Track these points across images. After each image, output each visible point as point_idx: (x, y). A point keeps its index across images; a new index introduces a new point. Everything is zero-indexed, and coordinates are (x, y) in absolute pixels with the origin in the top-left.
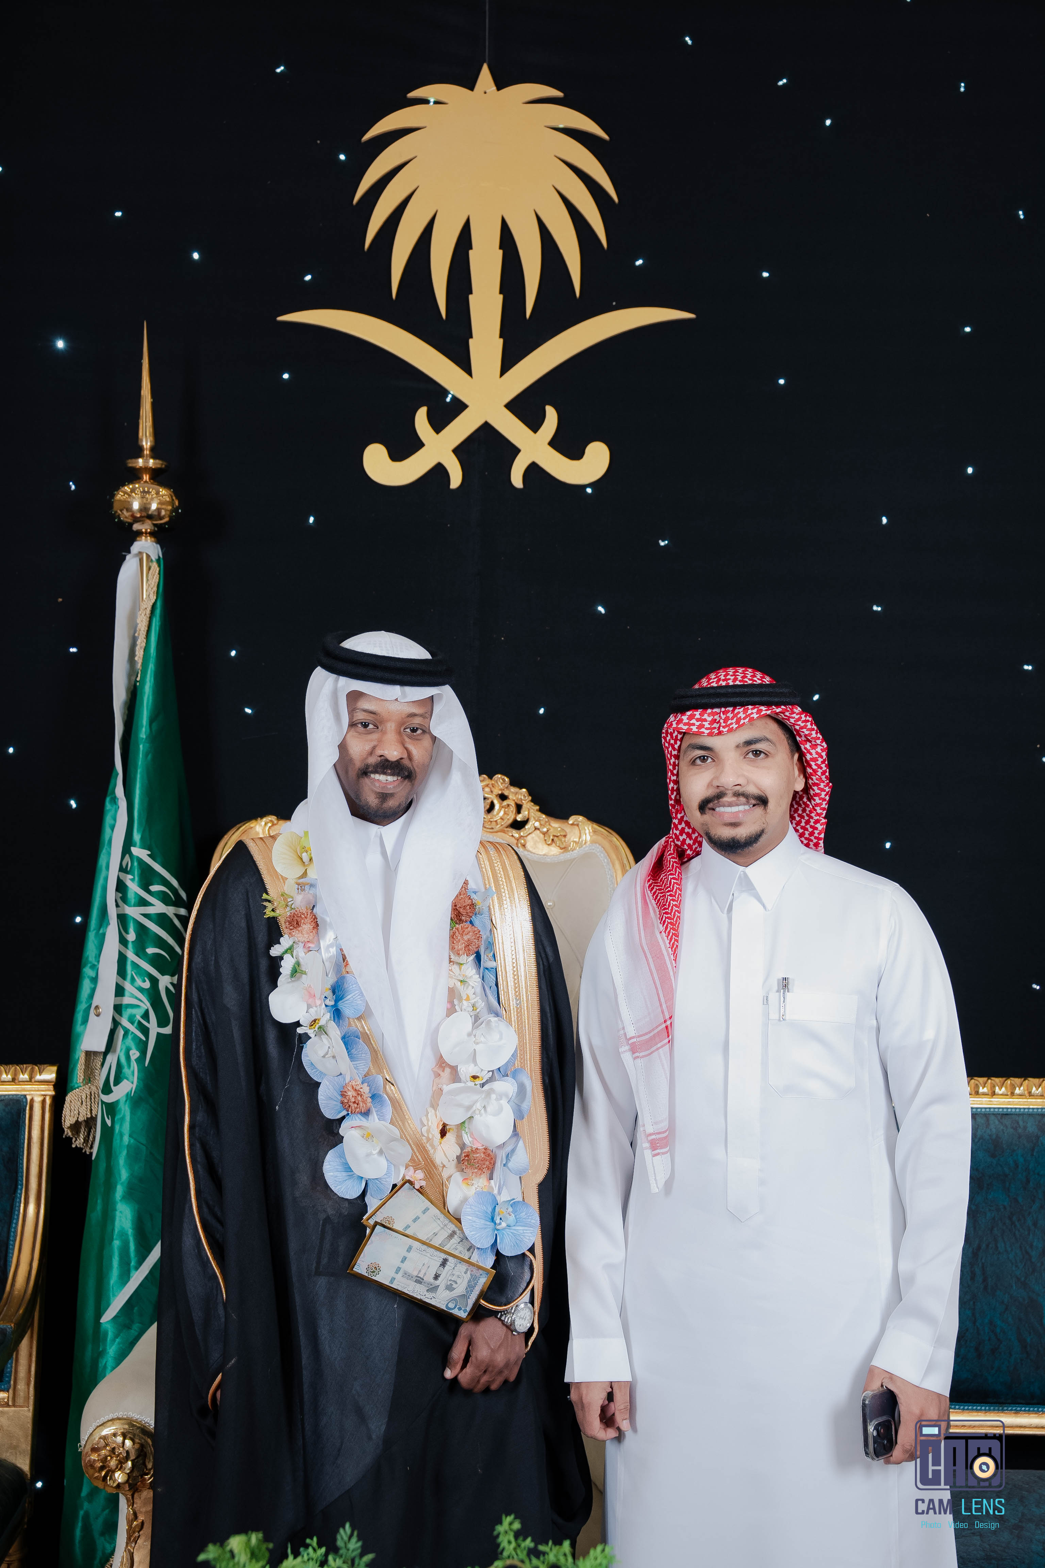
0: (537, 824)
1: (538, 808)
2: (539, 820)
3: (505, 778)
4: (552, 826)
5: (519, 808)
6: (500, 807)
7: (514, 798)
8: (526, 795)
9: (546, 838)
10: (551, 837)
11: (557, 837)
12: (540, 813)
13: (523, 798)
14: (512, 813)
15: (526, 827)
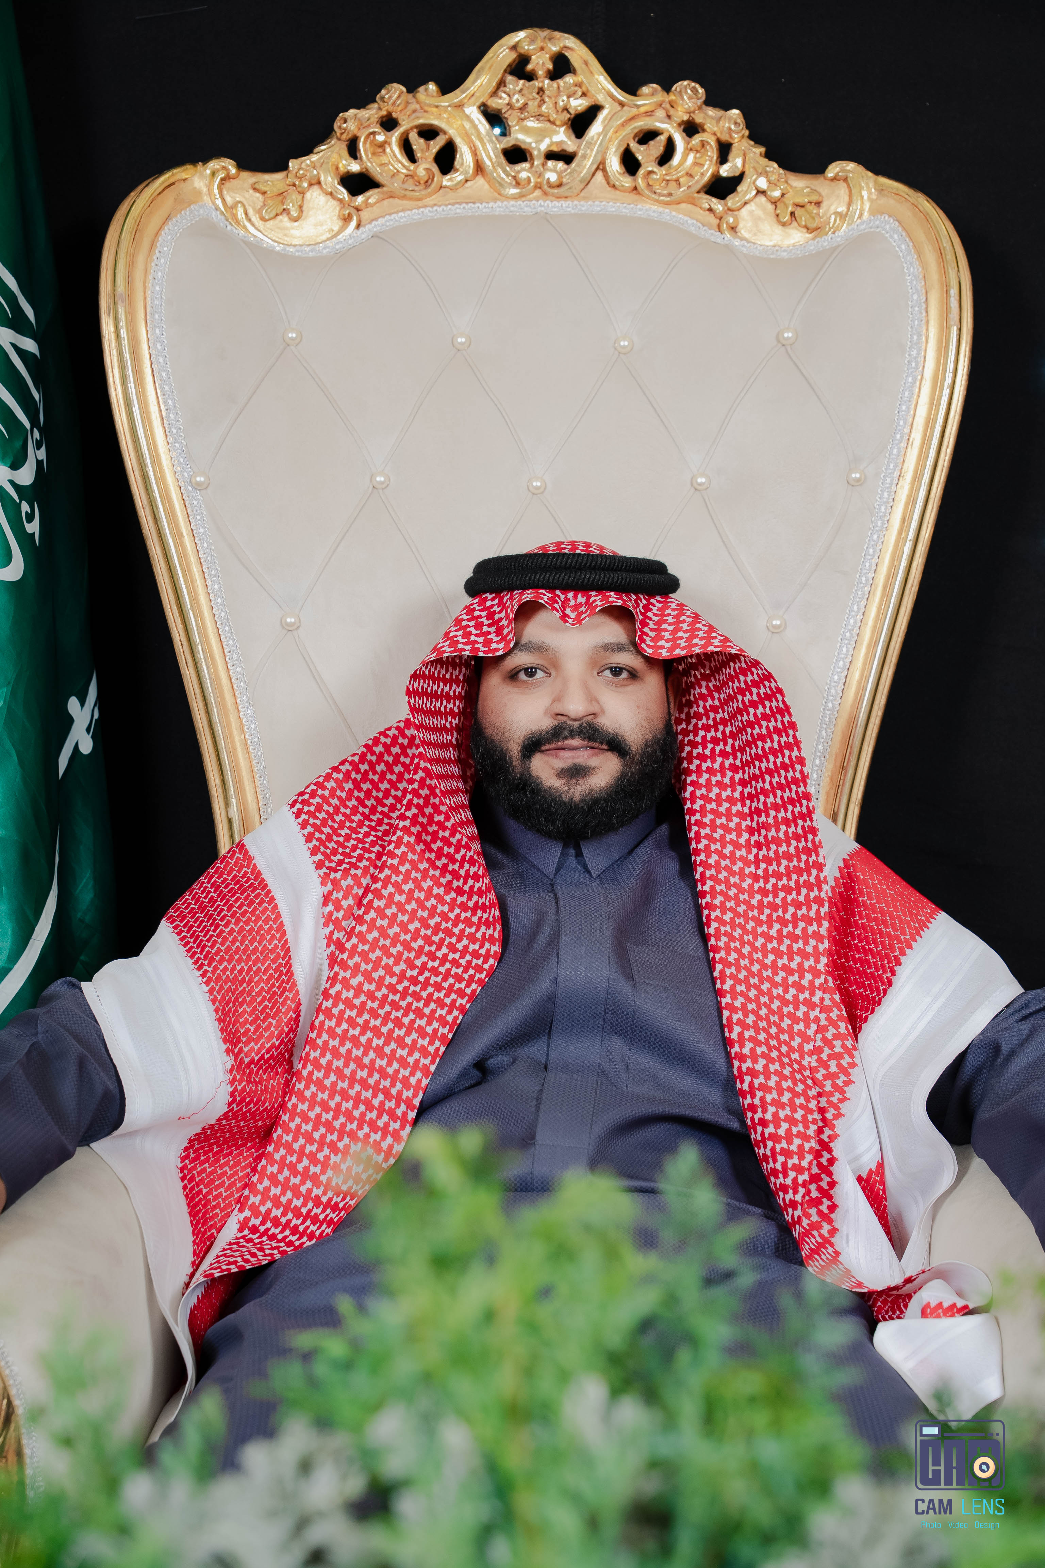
0: (762, 183)
1: (763, 150)
2: (765, 174)
3: (697, 86)
4: (791, 186)
5: (724, 151)
6: (686, 148)
7: (715, 129)
8: (739, 121)
9: (778, 212)
10: (790, 209)
11: (802, 206)
12: (767, 160)
13: (733, 127)
14: (711, 161)
15: (739, 188)
